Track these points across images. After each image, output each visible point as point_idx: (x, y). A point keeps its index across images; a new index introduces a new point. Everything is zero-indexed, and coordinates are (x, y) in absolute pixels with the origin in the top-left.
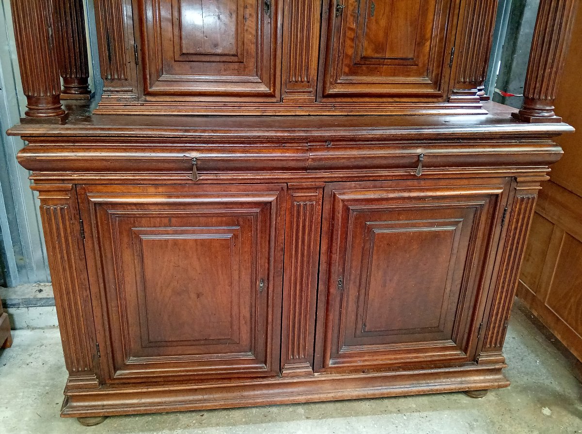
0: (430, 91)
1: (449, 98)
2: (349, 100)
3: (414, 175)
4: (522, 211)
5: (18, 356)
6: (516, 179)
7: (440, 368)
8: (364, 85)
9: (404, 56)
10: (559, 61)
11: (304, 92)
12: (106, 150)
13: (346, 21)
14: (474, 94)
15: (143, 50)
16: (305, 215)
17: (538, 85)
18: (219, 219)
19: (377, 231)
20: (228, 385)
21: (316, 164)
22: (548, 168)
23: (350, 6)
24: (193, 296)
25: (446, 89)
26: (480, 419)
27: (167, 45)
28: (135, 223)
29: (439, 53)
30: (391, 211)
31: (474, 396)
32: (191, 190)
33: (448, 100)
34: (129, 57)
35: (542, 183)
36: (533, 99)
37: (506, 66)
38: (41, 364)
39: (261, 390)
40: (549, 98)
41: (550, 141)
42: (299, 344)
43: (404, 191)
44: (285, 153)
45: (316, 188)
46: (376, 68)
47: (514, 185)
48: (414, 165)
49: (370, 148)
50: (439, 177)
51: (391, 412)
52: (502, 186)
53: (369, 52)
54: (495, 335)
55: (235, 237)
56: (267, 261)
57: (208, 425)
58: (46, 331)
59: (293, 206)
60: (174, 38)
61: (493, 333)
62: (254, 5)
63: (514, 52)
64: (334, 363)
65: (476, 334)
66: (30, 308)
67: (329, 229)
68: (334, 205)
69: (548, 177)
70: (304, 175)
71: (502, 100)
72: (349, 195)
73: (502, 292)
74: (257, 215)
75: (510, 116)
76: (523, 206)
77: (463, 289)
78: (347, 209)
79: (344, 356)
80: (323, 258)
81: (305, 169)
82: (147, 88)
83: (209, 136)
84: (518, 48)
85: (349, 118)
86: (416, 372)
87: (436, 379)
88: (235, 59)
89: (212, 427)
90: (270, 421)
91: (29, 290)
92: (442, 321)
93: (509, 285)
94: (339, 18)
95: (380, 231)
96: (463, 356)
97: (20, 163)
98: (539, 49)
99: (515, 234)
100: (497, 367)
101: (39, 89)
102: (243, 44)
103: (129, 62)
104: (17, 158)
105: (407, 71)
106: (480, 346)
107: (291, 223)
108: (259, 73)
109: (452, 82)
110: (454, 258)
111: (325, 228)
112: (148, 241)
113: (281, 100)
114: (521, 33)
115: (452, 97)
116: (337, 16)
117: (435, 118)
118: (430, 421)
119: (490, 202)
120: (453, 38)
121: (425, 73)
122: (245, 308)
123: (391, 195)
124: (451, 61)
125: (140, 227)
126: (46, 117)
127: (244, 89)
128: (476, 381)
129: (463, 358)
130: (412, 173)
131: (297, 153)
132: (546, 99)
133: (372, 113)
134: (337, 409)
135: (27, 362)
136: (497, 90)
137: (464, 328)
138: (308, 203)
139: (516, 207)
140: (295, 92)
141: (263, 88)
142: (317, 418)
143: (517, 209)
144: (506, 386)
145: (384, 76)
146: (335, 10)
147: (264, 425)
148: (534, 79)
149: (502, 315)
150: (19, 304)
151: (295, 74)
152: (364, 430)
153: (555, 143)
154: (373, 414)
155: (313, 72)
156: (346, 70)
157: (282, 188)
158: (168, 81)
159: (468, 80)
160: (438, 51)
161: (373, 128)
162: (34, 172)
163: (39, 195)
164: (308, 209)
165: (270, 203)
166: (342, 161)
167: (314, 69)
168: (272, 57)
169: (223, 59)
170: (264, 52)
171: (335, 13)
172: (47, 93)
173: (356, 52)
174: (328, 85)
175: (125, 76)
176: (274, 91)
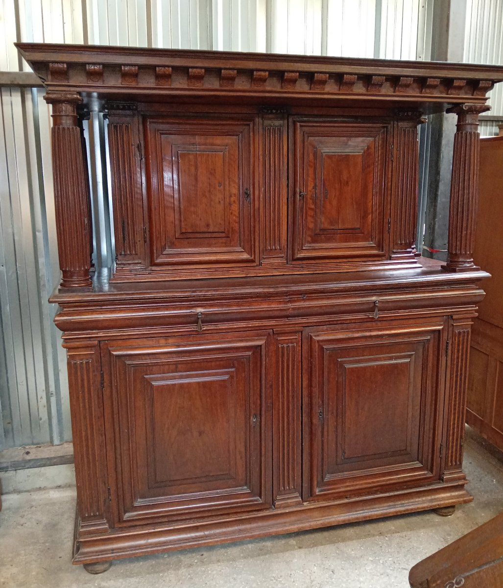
0: (375, 252)
1: (391, 257)
2: (313, 262)
3: (373, 318)
4: (461, 342)
5: (11, 518)
6: (452, 317)
7: (411, 488)
9: (353, 227)
10: (471, 225)
11: (277, 257)
12: (129, 311)
13: (306, 203)
14: (410, 252)
15: (150, 231)
16: (288, 355)
17: (458, 243)
18: (218, 363)
19: (347, 366)
20: (228, 520)
21: (296, 312)
22: (476, 307)
23: (309, 193)
24: (196, 434)
25: (387, 249)
26: (452, 533)
27: (170, 227)
28: (147, 371)
29: (379, 223)
30: (356, 348)
31: (444, 514)
32: (195, 340)
33: (390, 258)
34: (139, 238)
35: (473, 319)
36: (456, 254)
37: (430, 229)
38: (35, 523)
39: (257, 522)
40: (468, 253)
41: (473, 286)
42: (288, 475)
43: (366, 331)
45: (296, 332)
46: (332, 236)
47: (451, 322)
48: (372, 310)
50: (391, 318)
51: (374, 535)
52: (442, 323)
53: (326, 226)
54: (454, 453)
55: (232, 377)
56: (258, 397)
57: (210, 563)
58: (32, 493)
59: (278, 348)
60: (175, 221)
61: (452, 452)
62: (237, 195)
63: (434, 217)
64: (320, 491)
65: (438, 454)
66: (18, 471)
67: (308, 367)
68: (311, 345)
69: (477, 314)
70: (286, 322)
71: (431, 255)
72: (322, 336)
73: (454, 414)
74: (250, 358)
75: (440, 268)
76: (461, 339)
77: (422, 413)
78: (322, 349)
79: (329, 483)
80: (305, 393)
81: (287, 317)
82: (154, 261)
83: (211, 294)
84: (438, 213)
85: (315, 276)
86: (392, 494)
87: (409, 499)
88: (224, 235)
89: (214, 563)
90: (266, 554)
91: (16, 453)
92: (408, 444)
93: (459, 407)
94: (302, 202)
95: (349, 366)
96: (430, 475)
97: (57, 325)
98: (455, 218)
99: (458, 362)
100: (460, 483)
101: (76, 265)
102: (229, 223)
103: (139, 241)
104: (55, 321)
105: (356, 238)
106: (443, 465)
107: (277, 362)
108: (242, 244)
109: (392, 245)
110: (412, 385)
111: (305, 366)
112: (158, 387)
113: (260, 264)
114: (439, 201)
115: (393, 256)
116: (300, 200)
117: (382, 273)
118: (409, 539)
119: (434, 337)
120: (389, 212)
121: (370, 239)
122: (240, 443)
123: (356, 335)
124: (389, 229)
125: (151, 374)
126: (78, 287)
128: (444, 498)
129: (431, 477)
130: (370, 316)
131: (280, 304)
132: (466, 254)
133: (332, 271)
134: (325, 538)
135: (22, 523)
136: (425, 248)
137: (427, 449)
138: (290, 345)
139: (455, 340)
140: (271, 258)
141: (245, 256)
142: (308, 547)
144: (470, 501)
145: (339, 242)
146: (298, 196)
147: (261, 557)
148: (454, 239)
149: (458, 434)
150: (7, 467)
151: (270, 243)
152: (353, 552)
153: (477, 287)
154: (358, 539)
156: (309, 239)
157: (269, 334)
158: (171, 254)
159: (403, 242)
160: (378, 221)
161: (337, 282)
162: (66, 333)
163: (68, 352)
164: (291, 350)
165: (261, 346)
166: (316, 309)
167: (285, 240)
168: (252, 232)
169: (214, 235)
170: (246, 229)
171: (298, 198)
172: (80, 267)
173: (316, 225)
174: (296, 251)
175: (135, 252)
176: (255, 258)
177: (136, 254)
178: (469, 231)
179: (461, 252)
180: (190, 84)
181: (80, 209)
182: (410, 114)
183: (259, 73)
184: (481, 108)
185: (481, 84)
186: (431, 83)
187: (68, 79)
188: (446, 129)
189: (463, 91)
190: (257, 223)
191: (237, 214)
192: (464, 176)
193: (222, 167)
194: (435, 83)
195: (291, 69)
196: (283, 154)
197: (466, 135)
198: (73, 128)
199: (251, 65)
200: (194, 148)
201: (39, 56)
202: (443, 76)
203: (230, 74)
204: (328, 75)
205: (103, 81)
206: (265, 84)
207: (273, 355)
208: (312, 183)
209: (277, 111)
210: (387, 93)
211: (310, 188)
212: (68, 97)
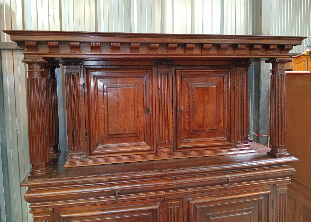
0: (227, 143)
1: (236, 146)
2: (189, 150)
4: (281, 200)
6: (275, 185)
8: (196, 143)
9: (212, 128)
10: (285, 129)
11: (167, 148)
12: (72, 189)
13: (184, 115)
14: (247, 143)
15: (90, 134)
16: (174, 213)
17: (277, 140)
18: (129, 220)
21: (178, 186)
22: (289, 178)
23: (185, 109)
25: (234, 142)
27: (102, 131)
29: (228, 126)
30: (218, 207)
32: (114, 206)
33: (236, 147)
34: (83, 139)
35: (288, 186)
36: (276, 146)
37: (256, 122)
40: (283, 145)
41: (288, 166)
43: (223, 196)
44: (163, 182)
45: (178, 199)
46: (200, 134)
47: (275, 187)
48: (226, 183)
49: (204, 176)
50: (239, 188)
52: (269, 189)
53: (196, 128)
59: (168, 209)
60: (105, 128)
62: (142, 111)
63: (259, 116)
67: (187, 220)
68: (189, 206)
69: (290, 183)
70: (172, 192)
71: (257, 138)
72: (196, 200)
74: (149, 216)
75: (266, 153)
76: (281, 198)
78: (195, 208)
81: (173, 189)
82: (91, 153)
83: (124, 177)
88: (134, 135)
94: (181, 114)
95: (213, 218)
97: (26, 200)
99: (280, 212)
101: (39, 161)
102: (138, 128)
103: (83, 141)
104: (24, 197)
105: (214, 135)
107: (168, 218)
108: (146, 140)
109: (236, 139)
113: (157, 152)
115: (237, 145)
116: (180, 114)
117: (231, 157)
119: (265, 197)
120: (233, 119)
121: (223, 135)
123: (217, 199)
124: (234, 129)
126: (41, 174)
127: (139, 149)
130: (226, 187)
131: (169, 182)
132: (282, 146)
133: (201, 156)
136: (254, 133)
138: (176, 207)
139: (278, 199)
140: (163, 148)
141: (148, 148)
143: (279, 200)
145: (204, 138)
146: (179, 111)
151: (163, 139)
153: (290, 166)
155: (171, 138)
156: (186, 136)
157: (162, 201)
158: (102, 148)
159: (243, 137)
160: (228, 125)
161: (204, 167)
162: (32, 204)
163: (34, 215)
164: (176, 210)
165: (157, 209)
166: (191, 184)
167: (171, 137)
168: (152, 133)
169: (129, 135)
170: (148, 131)
171: (179, 112)
172: (42, 162)
173: (190, 128)
174: (178, 144)
175: (80, 147)
176: (153, 148)
177: (81, 149)
178: (283, 133)
179: (279, 145)
180: (112, 51)
181: (43, 126)
182: (243, 63)
183: (153, 45)
184: (286, 60)
185: (286, 47)
186: (256, 47)
187: (37, 51)
188: (263, 68)
189: (275, 51)
190: (154, 128)
191: (142, 123)
192: (279, 100)
193: (133, 96)
194: (259, 47)
195: (172, 42)
196: (169, 88)
197: (278, 76)
198: (39, 78)
199: (148, 40)
200: (117, 86)
201: (19, 38)
202: (263, 43)
203: (135, 46)
204: (194, 45)
205: (59, 51)
206: (157, 50)
207: (165, 213)
208: (187, 104)
209: (165, 64)
210: (230, 54)
211: (186, 107)
212: (37, 61)
